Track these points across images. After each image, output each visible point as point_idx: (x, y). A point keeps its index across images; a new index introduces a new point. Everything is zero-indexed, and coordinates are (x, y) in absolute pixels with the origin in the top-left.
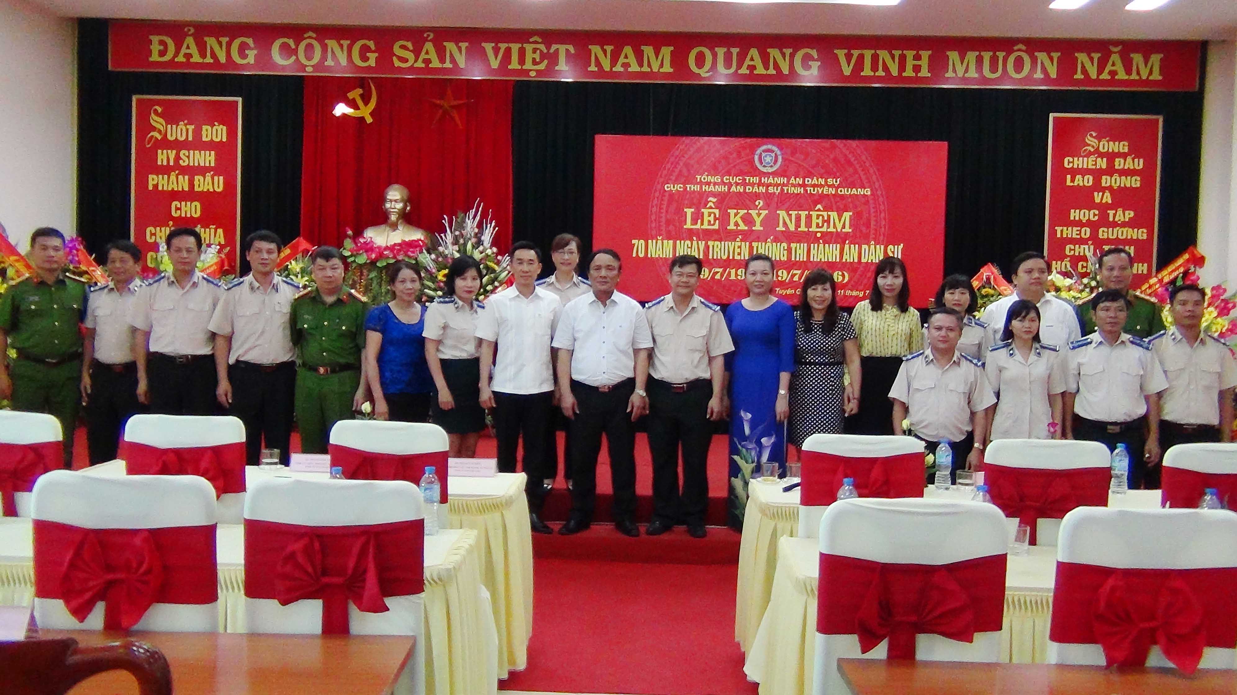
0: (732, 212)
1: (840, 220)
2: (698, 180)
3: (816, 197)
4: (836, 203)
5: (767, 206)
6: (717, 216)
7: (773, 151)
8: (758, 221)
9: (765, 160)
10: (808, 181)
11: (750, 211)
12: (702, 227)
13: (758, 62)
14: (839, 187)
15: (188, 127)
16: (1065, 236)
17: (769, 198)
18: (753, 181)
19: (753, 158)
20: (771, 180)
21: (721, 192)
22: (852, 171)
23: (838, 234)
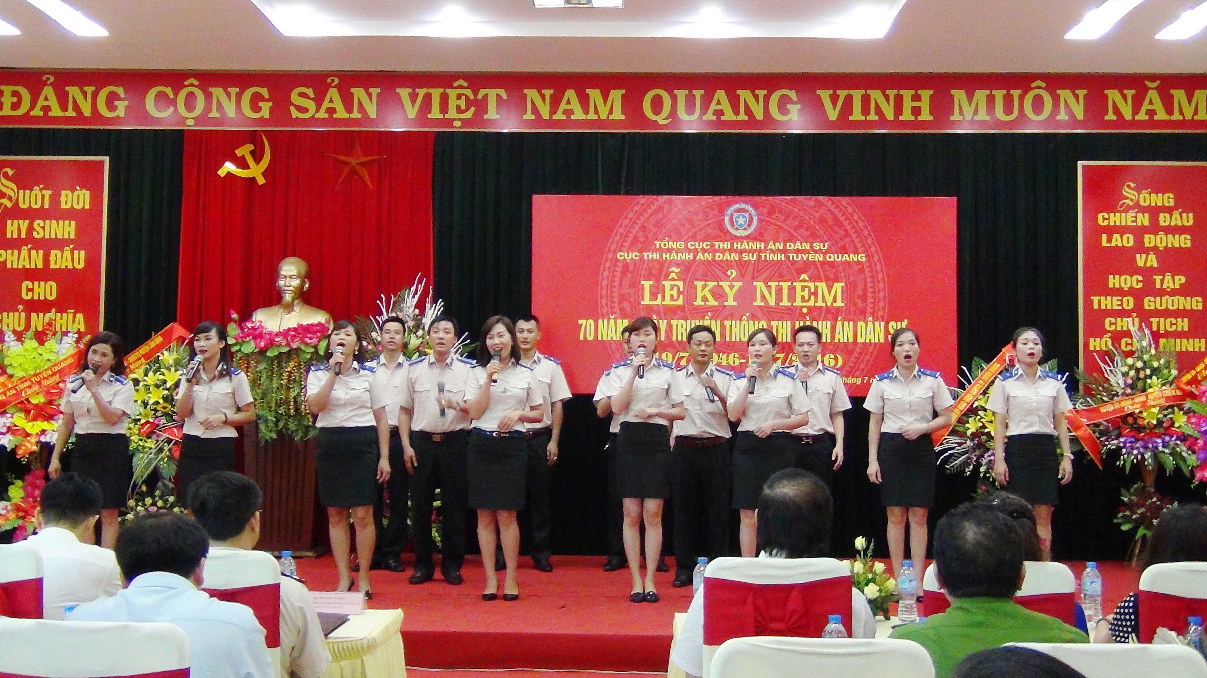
0: (699, 284)
1: (830, 292)
2: (658, 247)
3: (799, 265)
4: (824, 271)
5: (741, 276)
6: (681, 289)
7: (745, 211)
8: (731, 294)
9: (737, 222)
10: (790, 246)
11: (721, 283)
12: (663, 303)
13: (726, 106)
14: (827, 252)
15: (44, 192)
16: (1103, 307)
17: (743, 267)
18: (723, 247)
19: (724, 220)
20: (745, 246)
21: (686, 261)
22: (842, 233)
23: (828, 309)
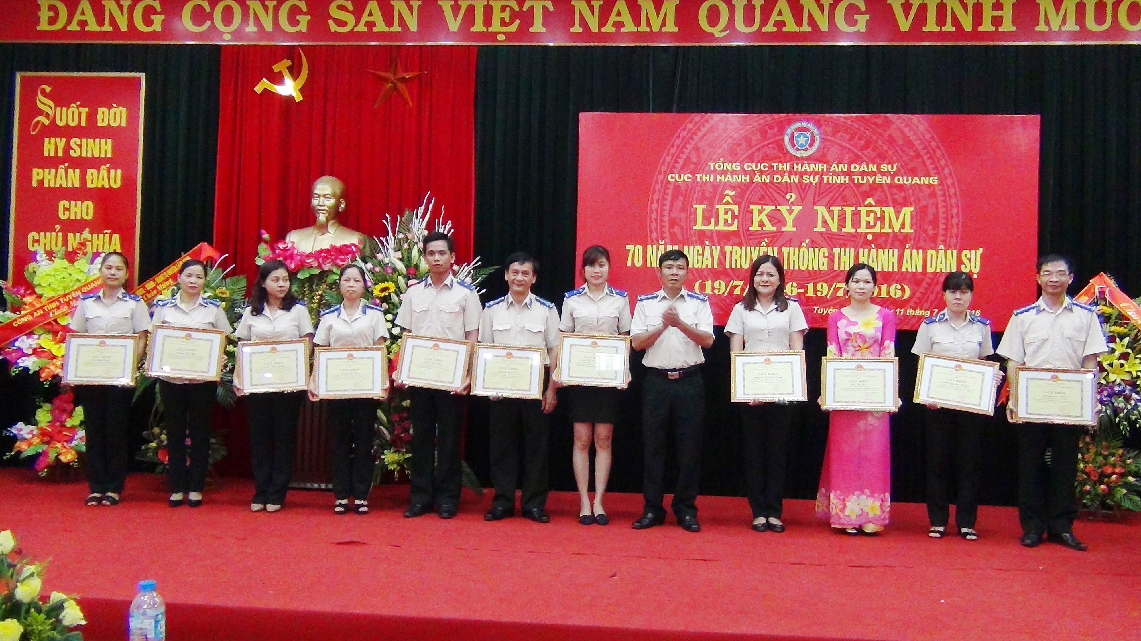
0: (755, 208)
1: (897, 218)
2: (712, 168)
3: (864, 188)
4: (892, 195)
5: (801, 199)
6: (736, 214)
7: (807, 130)
8: (790, 219)
9: (798, 141)
10: (855, 168)
11: (779, 207)
12: (717, 228)
13: (788, 17)
14: (896, 174)
15: (81, 109)
17: (804, 190)
18: (783, 168)
19: (783, 140)
20: (806, 167)
21: (741, 183)
22: (912, 153)
23: (895, 235)
